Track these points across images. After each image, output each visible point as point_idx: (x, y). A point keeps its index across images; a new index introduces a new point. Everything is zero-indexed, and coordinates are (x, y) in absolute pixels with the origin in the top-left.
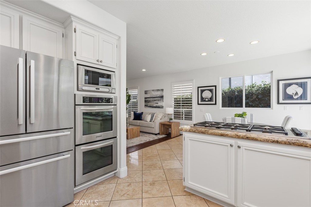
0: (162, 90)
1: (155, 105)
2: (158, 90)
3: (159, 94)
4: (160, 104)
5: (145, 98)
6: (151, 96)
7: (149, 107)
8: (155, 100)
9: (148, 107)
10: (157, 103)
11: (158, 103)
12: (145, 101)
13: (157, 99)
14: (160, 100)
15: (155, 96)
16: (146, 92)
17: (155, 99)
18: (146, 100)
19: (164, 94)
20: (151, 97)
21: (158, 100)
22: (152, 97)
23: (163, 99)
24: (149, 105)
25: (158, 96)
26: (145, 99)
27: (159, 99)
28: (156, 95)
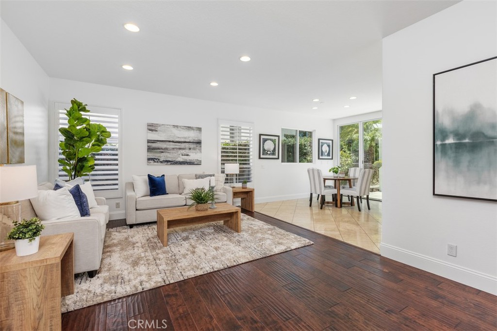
0: (200, 129)
1: (180, 159)
2: (189, 128)
3: (192, 136)
4: (193, 156)
5: (149, 141)
6: (171, 139)
7: (161, 162)
8: (180, 149)
9: (160, 164)
10: (187, 155)
11: (190, 154)
12: (150, 149)
13: (187, 145)
14: (194, 149)
15: (183, 140)
16: (152, 128)
17: (183, 145)
18: (154, 145)
19: (204, 137)
20: (170, 141)
21: (190, 149)
22: (173, 142)
23: (201, 147)
24: (162, 160)
25: (190, 140)
26: (150, 144)
27: (192, 146)
28: (185, 138)
